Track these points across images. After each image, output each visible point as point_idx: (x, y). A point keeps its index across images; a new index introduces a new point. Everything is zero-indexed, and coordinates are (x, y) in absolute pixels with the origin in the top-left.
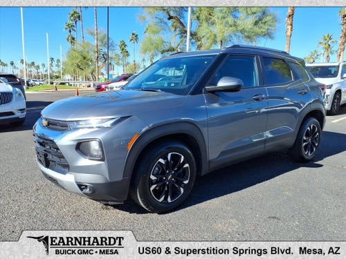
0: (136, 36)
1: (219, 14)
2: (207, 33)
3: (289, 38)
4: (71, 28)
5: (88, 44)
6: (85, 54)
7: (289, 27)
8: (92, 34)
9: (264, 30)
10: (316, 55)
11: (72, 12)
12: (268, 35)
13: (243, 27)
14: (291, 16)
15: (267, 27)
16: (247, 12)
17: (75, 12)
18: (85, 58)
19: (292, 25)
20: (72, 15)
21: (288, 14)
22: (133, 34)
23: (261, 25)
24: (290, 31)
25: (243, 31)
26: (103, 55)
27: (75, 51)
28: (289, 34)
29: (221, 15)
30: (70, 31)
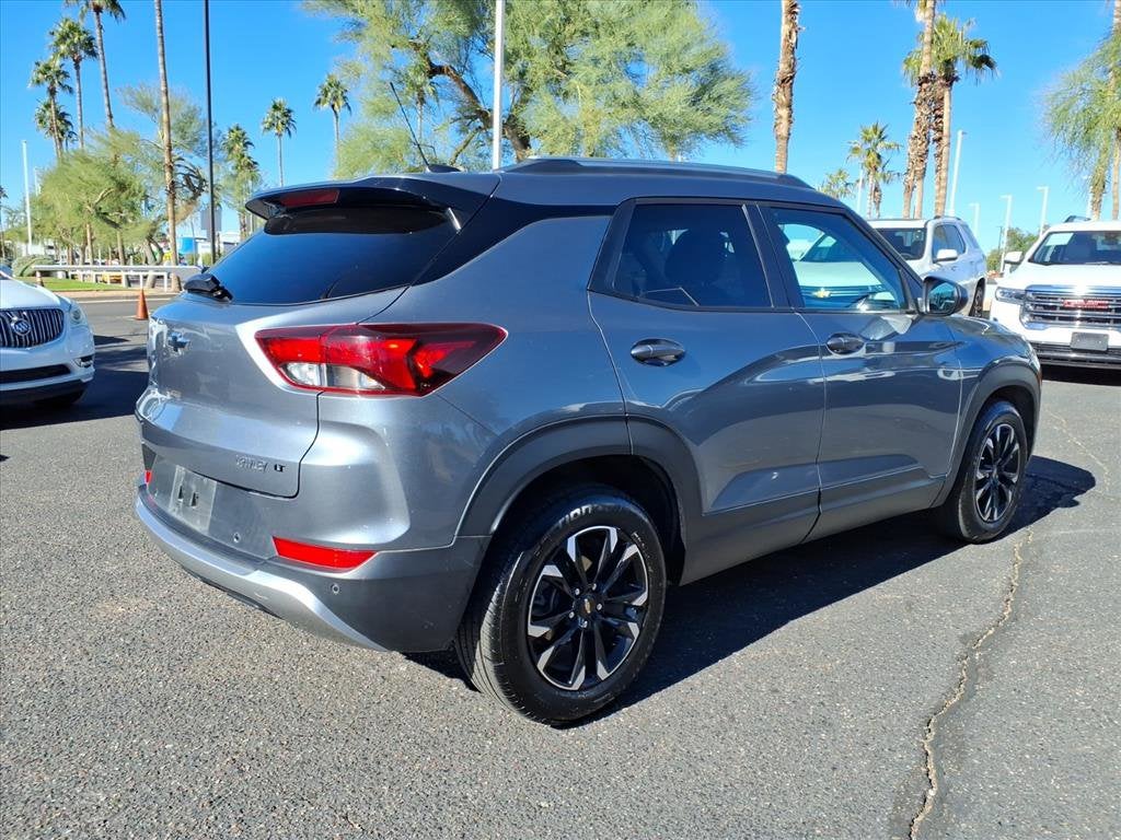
0: (287, 113)
1: (589, 69)
2: (556, 125)
3: (783, 142)
4: (54, 80)
5: (133, 141)
6: (124, 172)
7: (784, 112)
8: (147, 106)
9: (717, 120)
10: (841, 185)
11: (61, 29)
12: (728, 133)
13: (660, 109)
14: (787, 81)
15: (723, 111)
16: (669, 67)
17: (73, 29)
18: (122, 187)
19: (789, 106)
20: (64, 38)
21: (778, 76)
22: (276, 107)
23: (709, 105)
24: (785, 122)
25: (658, 122)
26: (187, 177)
27: (86, 161)
28: (783, 131)
29: (595, 74)
30: (52, 92)
